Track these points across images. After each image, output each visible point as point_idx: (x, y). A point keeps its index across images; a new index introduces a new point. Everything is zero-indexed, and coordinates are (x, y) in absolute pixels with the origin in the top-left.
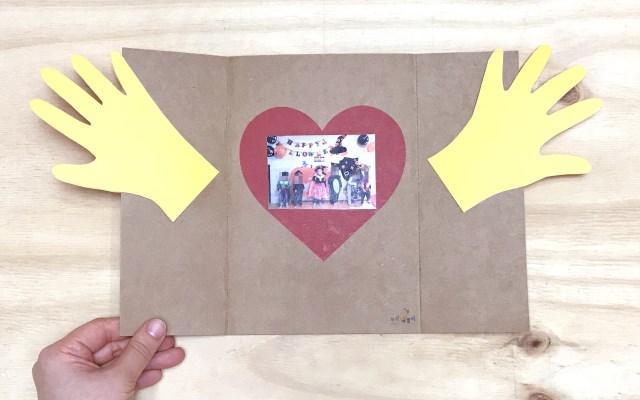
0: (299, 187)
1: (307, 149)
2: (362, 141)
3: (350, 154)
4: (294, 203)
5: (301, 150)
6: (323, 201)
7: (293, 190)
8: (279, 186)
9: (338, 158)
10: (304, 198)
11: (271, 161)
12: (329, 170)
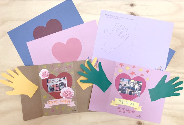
0: (54, 88)
1: (54, 81)
2: (64, 79)
3: (62, 81)
4: (53, 91)
5: (53, 81)
6: (58, 90)
7: (53, 89)
8: (50, 88)
9: (60, 82)
10: (54, 90)
11: (48, 84)
12: (58, 85)
